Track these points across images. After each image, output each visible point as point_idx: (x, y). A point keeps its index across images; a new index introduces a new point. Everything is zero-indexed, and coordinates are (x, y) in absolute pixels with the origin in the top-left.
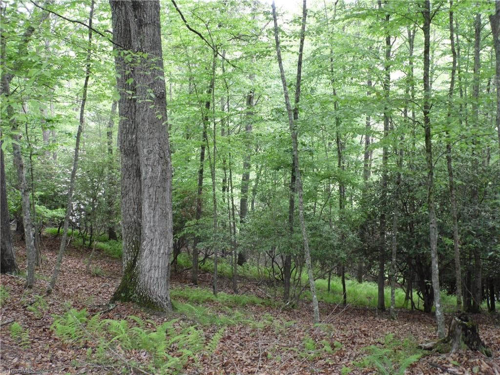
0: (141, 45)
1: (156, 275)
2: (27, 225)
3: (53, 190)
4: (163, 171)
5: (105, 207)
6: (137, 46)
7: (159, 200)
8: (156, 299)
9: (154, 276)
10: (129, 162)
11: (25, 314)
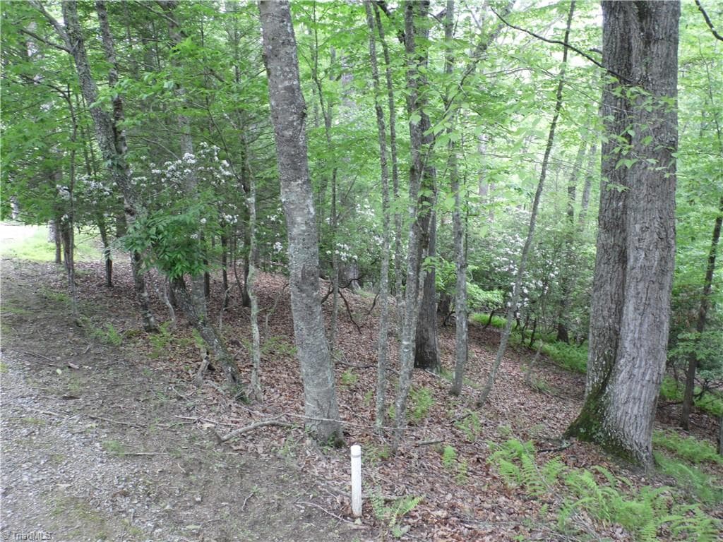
0: (646, 71)
1: (635, 412)
2: (460, 312)
3: (488, 263)
4: (662, 258)
5: (557, 295)
6: (639, 73)
7: (652, 301)
8: (631, 446)
9: (632, 412)
10: (609, 241)
11: (453, 433)
